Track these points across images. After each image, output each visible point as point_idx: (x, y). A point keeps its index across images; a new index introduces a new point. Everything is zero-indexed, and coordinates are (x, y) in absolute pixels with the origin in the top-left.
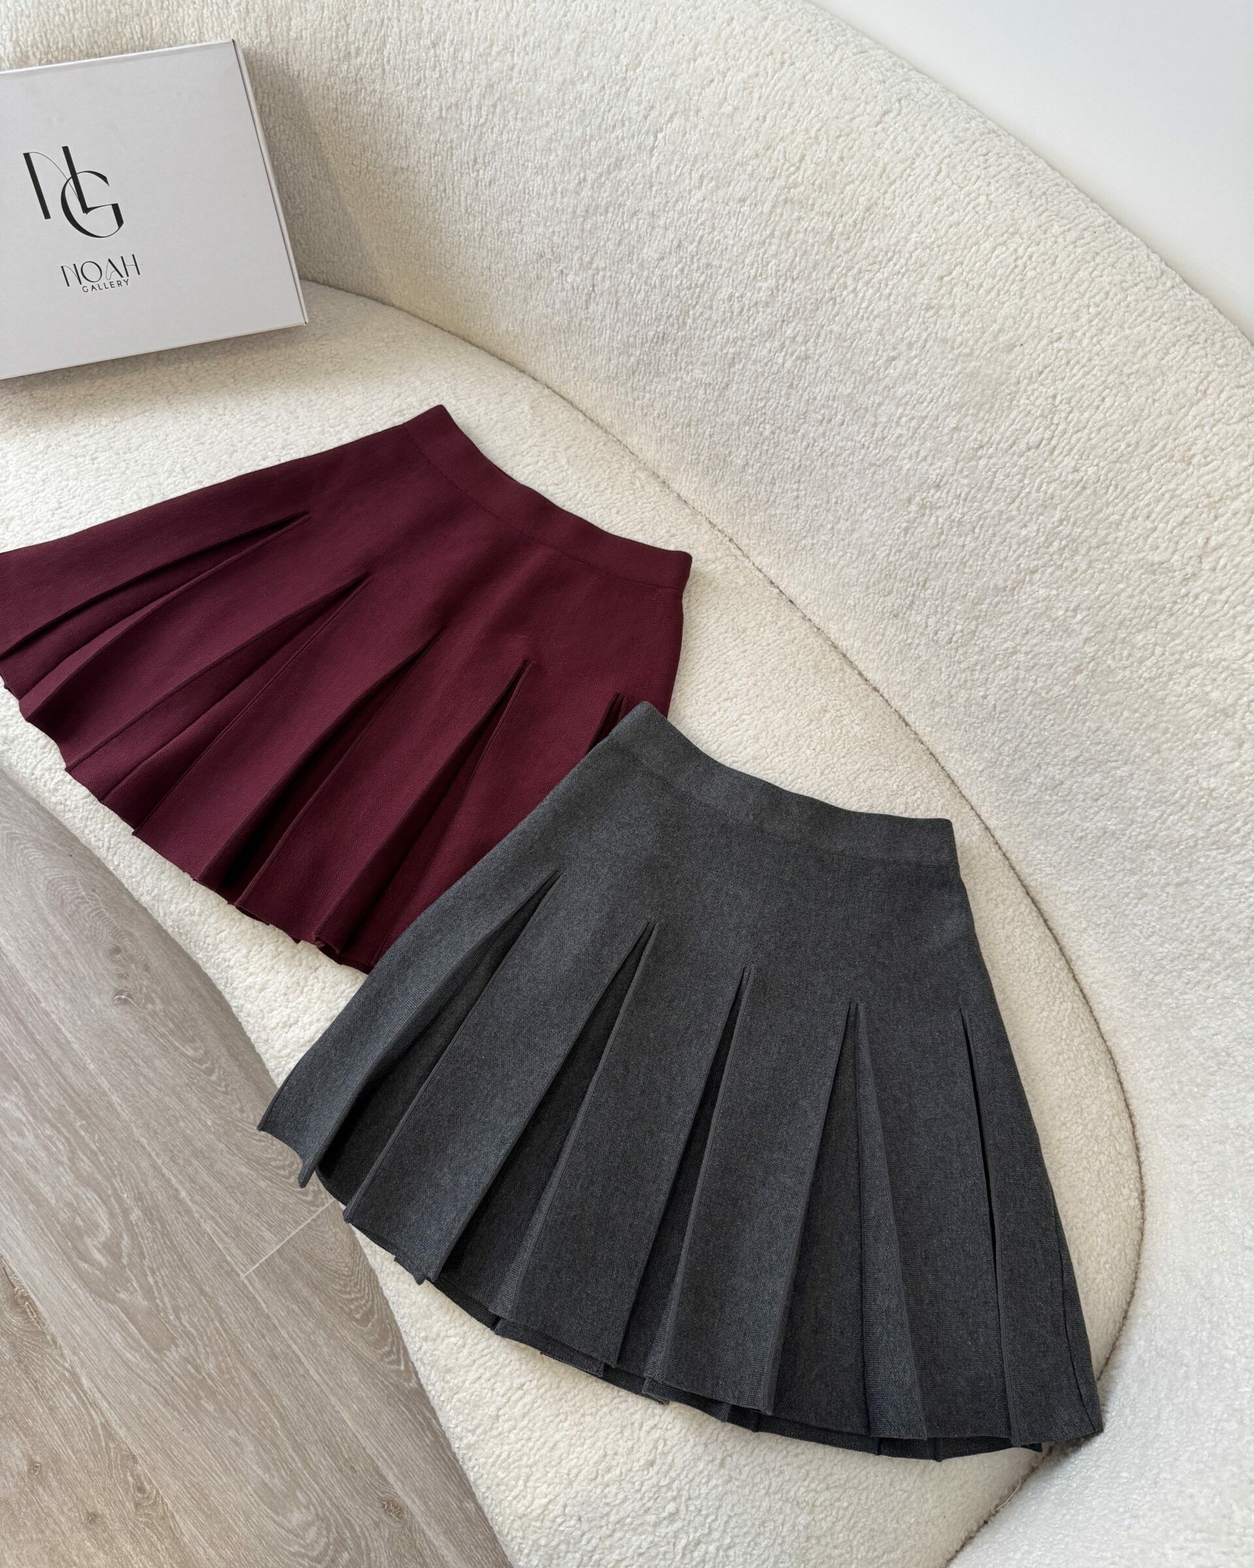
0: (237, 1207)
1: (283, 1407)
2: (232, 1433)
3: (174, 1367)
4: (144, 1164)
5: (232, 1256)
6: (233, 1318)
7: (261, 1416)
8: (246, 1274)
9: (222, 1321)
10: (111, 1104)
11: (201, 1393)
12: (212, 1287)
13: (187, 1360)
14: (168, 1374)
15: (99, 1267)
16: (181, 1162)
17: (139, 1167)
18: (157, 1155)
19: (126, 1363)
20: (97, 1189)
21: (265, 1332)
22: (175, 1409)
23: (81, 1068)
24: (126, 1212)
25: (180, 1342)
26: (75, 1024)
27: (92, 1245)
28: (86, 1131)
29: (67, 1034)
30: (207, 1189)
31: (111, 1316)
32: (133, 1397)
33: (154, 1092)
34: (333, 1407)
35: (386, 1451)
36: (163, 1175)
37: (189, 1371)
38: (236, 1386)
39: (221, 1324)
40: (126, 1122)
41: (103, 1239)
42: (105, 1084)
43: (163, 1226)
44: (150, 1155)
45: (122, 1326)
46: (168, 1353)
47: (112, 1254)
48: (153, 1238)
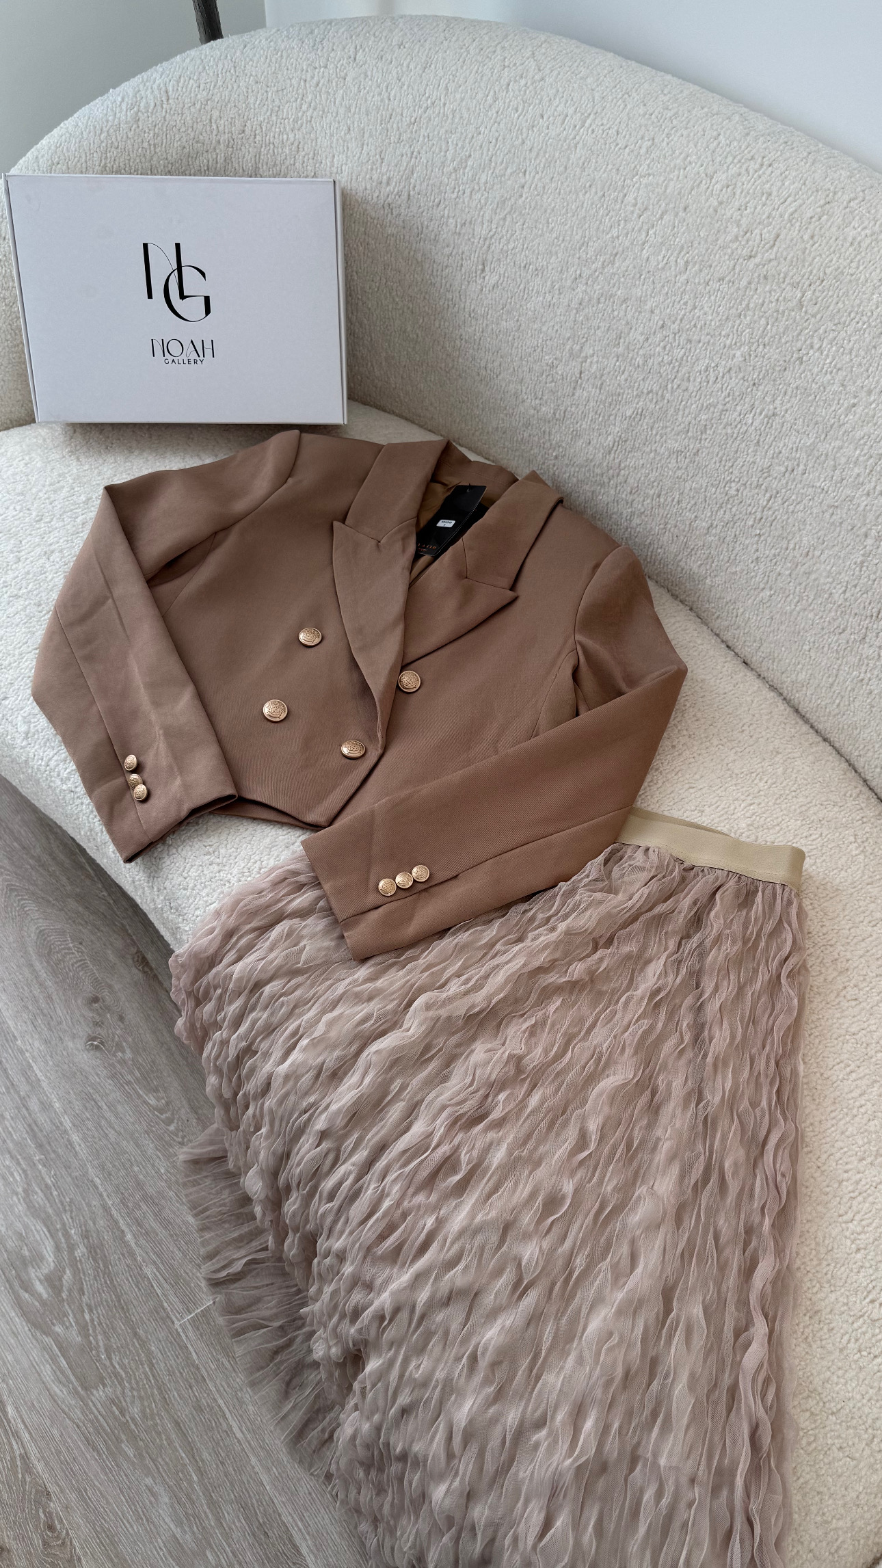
1: (202, 1461)
2: (149, 1481)
3: (99, 1406)
4: (94, 1203)
5: (169, 1302)
6: (162, 1365)
7: (179, 1468)
8: (181, 1322)
9: (152, 1366)
10: (70, 1142)
11: (123, 1437)
12: (146, 1332)
13: (113, 1402)
14: (93, 1413)
15: (38, 1297)
16: (130, 1204)
17: (89, 1205)
18: (108, 1196)
19: (53, 1397)
20: (47, 1222)
21: (193, 1382)
22: (95, 1449)
23: (46, 1106)
24: (72, 1248)
25: (108, 1382)
26: (46, 1062)
27: (35, 1276)
28: (44, 1166)
29: (37, 1072)
30: (152, 1234)
31: (46, 1348)
32: (55, 1432)
33: (112, 1135)
34: (253, 1467)
35: (302, 1520)
36: (112, 1217)
37: (113, 1413)
38: (159, 1434)
39: (151, 1369)
40: (82, 1160)
41: (46, 1271)
42: (67, 1123)
43: (105, 1265)
44: (101, 1195)
45: (54, 1359)
46: (95, 1392)
47: (53, 1287)
48: (95, 1276)
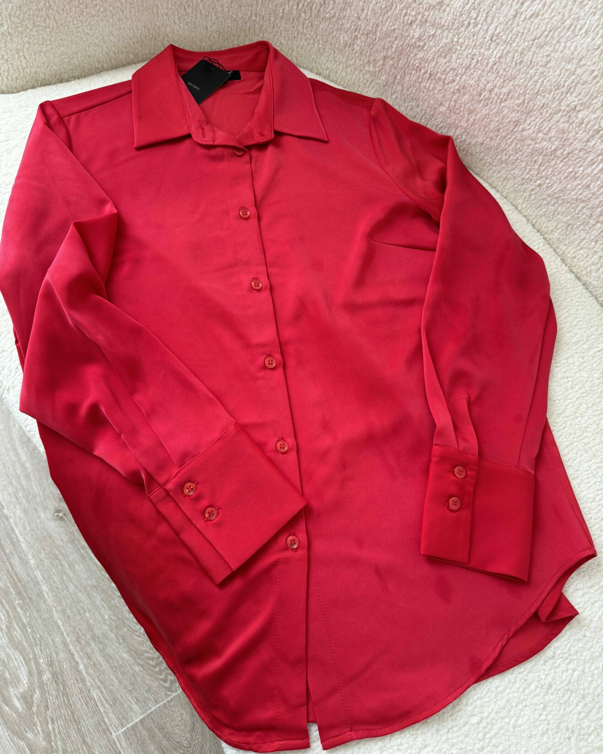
0: (117, 682)
4: (57, 639)
5: (109, 719)
8: (117, 733)
10: (41, 592)
12: (92, 740)
15: (16, 710)
16: (83, 642)
17: (53, 641)
18: (67, 634)
20: (22, 652)
23: (24, 563)
24: (40, 673)
26: (25, 528)
27: (13, 693)
28: (22, 608)
29: (18, 535)
30: (98, 666)
31: (18, 748)
33: (71, 588)
36: (70, 650)
40: (49, 606)
41: (21, 691)
42: (40, 577)
43: (64, 688)
44: (62, 634)
47: (27, 703)
48: (56, 696)
